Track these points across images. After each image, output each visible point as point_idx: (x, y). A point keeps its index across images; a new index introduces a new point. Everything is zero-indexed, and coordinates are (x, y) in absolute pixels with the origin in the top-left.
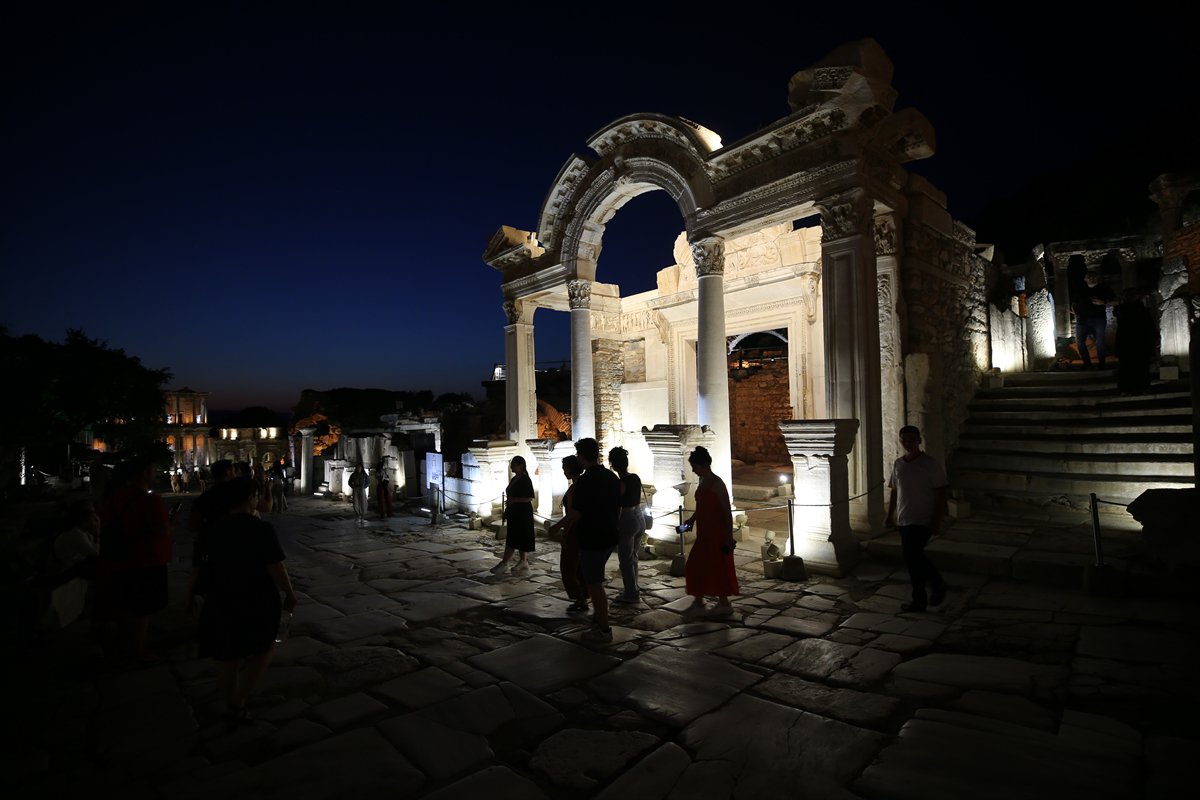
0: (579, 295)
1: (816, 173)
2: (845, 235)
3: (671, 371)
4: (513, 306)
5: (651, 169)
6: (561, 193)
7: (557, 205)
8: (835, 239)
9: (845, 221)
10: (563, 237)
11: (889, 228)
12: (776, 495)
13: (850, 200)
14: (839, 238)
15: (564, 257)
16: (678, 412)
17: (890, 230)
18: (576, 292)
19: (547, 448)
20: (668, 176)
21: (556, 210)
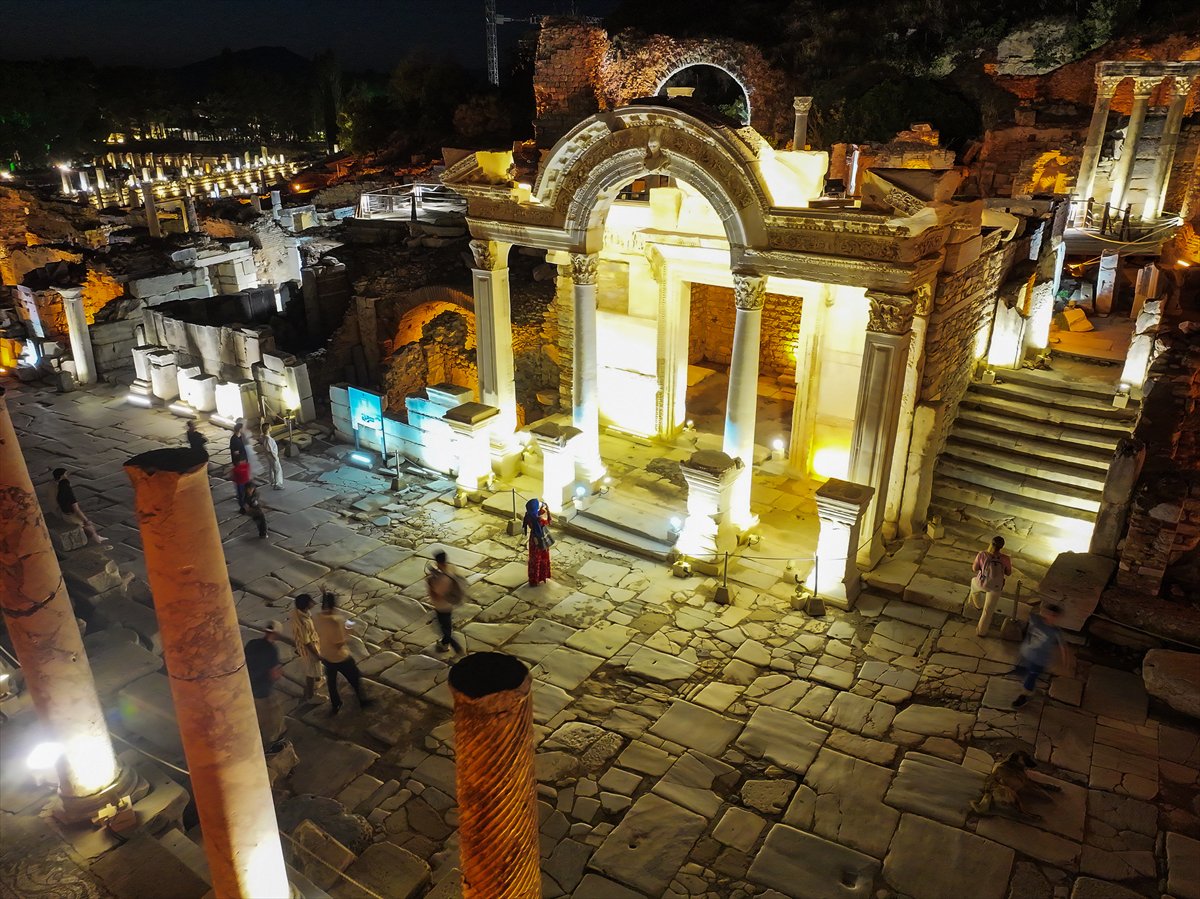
0: (587, 270)
1: (873, 267)
2: (889, 332)
3: (662, 313)
4: (485, 249)
5: (694, 172)
6: (571, 150)
7: (563, 161)
8: (880, 331)
9: (891, 321)
10: (569, 202)
11: (925, 293)
12: (769, 458)
13: (897, 304)
14: (883, 332)
15: (569, 224)
16: (667, 358)
17: (926, 295)
18: (584, 268)
19: (558, 445)
20: (715, 190)
21: (560, 167)
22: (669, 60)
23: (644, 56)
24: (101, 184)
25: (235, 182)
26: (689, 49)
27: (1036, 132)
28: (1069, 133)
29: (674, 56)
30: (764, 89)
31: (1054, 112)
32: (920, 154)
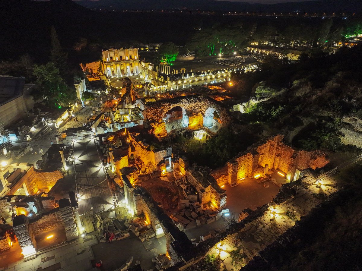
24: (192, 76)
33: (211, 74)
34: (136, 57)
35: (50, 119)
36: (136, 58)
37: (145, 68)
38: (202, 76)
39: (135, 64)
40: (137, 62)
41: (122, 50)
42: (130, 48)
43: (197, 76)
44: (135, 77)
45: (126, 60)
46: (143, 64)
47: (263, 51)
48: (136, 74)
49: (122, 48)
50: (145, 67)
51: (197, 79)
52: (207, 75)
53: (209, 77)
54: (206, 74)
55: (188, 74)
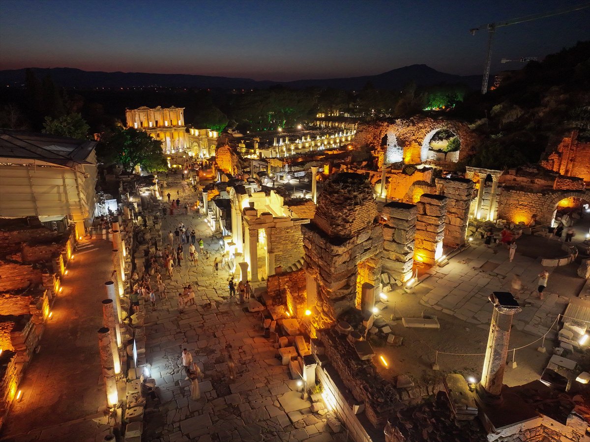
22: (430, 127)
23: (421, 125)
24: (287, 142)
25: (332, 142)
26: (439, 124)
27: (516, 177)
28: (530, 180)
29: (433, 126)
30: (466, 140)
31: (528, 170)
32: (419, 186)
33: (310, 140)
34: (181, 122)
35: (144, 184)
36: (180, 124)
37: (201, 137)
38: (298, 143)
39: (178, 133)
40: (182, 130)
41: (158, 110)
42: (171, 106)
43: (292, 143)
44: (180, 155)
45: (164, 127)
46: (195, 132)
47: (335, 124)
48: (181, 151)
49: (159, 107)
50: (199, 136)
51: (292, 147)
52: (305, 141)
53: (307, 145)
54: (303, 140)
55: (281, 139)
